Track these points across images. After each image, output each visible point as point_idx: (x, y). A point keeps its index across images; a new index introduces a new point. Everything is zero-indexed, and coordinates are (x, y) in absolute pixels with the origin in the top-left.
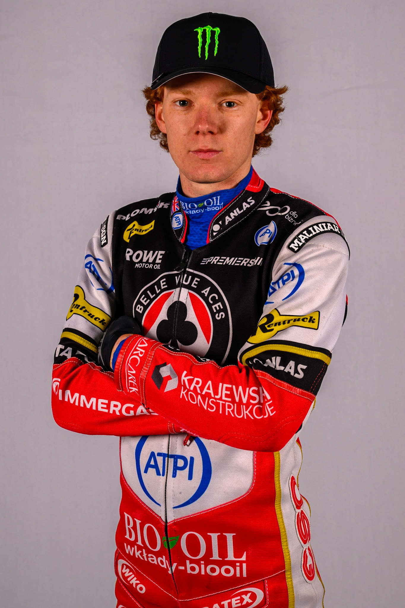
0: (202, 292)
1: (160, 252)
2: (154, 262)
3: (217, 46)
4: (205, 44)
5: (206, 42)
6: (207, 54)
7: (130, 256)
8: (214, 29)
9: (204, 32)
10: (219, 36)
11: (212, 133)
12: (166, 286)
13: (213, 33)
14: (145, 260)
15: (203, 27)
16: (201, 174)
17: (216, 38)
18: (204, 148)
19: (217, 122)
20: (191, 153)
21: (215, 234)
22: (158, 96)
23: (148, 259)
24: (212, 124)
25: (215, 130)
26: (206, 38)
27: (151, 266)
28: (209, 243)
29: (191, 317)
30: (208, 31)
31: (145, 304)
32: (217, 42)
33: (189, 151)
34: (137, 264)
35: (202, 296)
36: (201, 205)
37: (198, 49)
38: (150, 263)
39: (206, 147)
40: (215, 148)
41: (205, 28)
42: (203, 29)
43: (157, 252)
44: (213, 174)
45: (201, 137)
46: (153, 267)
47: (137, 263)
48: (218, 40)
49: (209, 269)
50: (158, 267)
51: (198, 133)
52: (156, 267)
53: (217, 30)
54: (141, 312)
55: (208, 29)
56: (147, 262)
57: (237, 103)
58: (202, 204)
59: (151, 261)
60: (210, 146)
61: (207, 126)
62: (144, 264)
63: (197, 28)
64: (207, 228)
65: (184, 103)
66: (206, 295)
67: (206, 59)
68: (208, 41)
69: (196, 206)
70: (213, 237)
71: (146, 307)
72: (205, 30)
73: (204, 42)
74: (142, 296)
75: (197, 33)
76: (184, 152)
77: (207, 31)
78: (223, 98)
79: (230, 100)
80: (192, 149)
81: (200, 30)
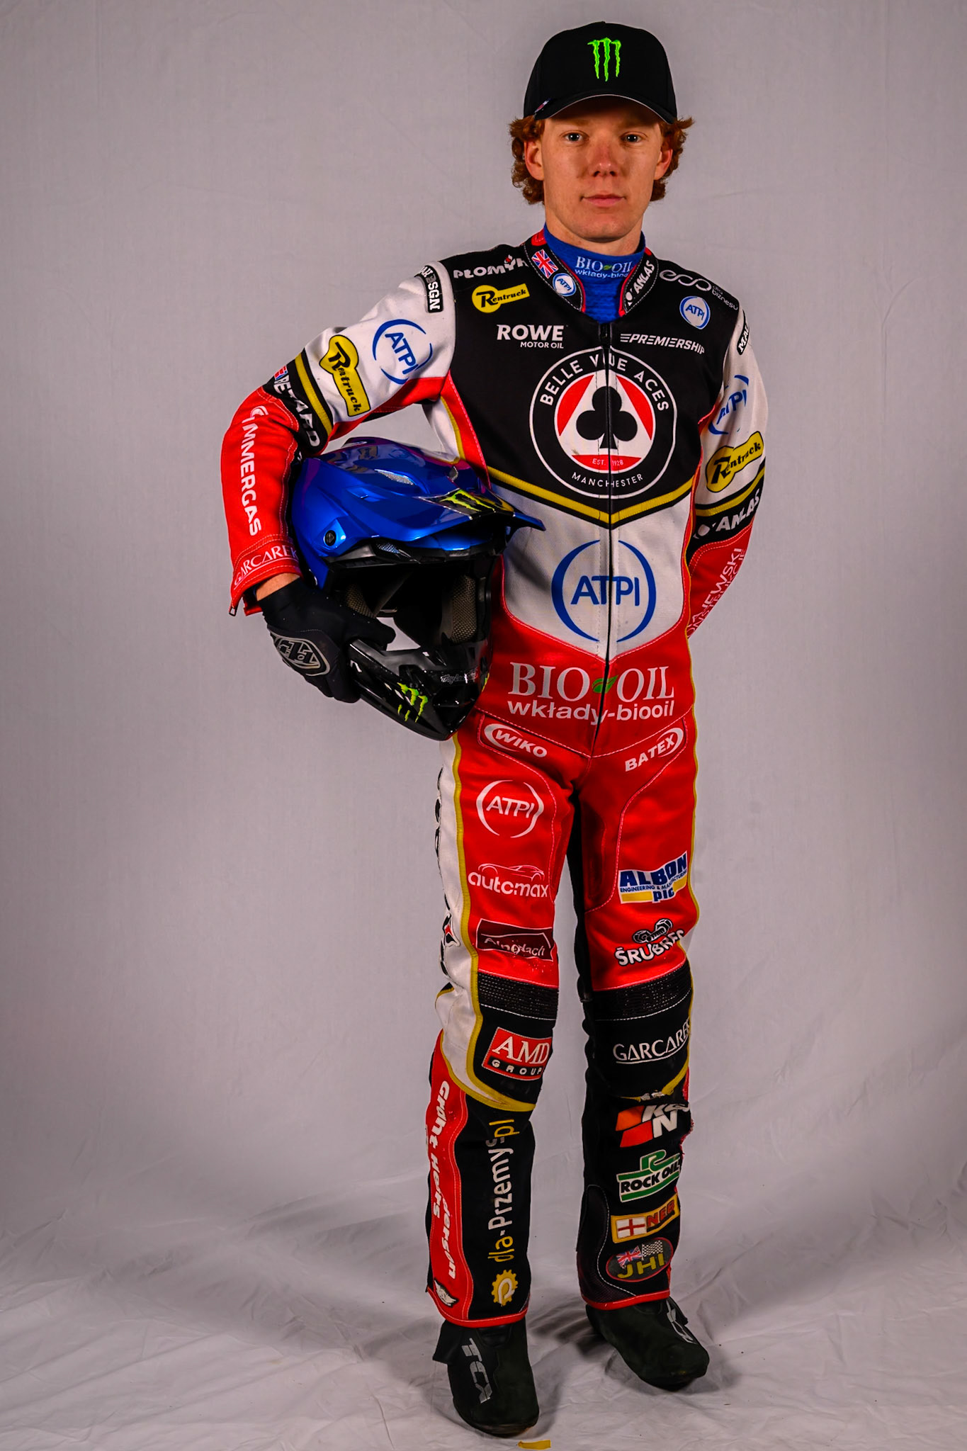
0: (636, 376)
1: (556, 328)
2: (549, 339)
3: (618, 65)
4: (604, 62)
5: (605, 58)
6: (607, 74)
7: (508, 334)
8: (613, 43)
9: (601, 47)
10: (620, 51)
11: (613, 174)
12: (581, 370)
13: (613, 47)
14: (535, 337)
15: (599, 40)
16: (597, 227)
17: (617, 54)
18: (604, 194)
19: (621, 162)
20: (584, 200)
21: (630, 304)
22: (535, 131)
23: (539, 336)
24: (614, 162)
25: (618, 171)
26: (604, 53)
27: (547, 345)
28: (624, 315)
29: (627, 406)
30: (607, 45)
31: (555, 393)
32: (618, 59)
33: (582, 198)
34: (522, 343)
35: (637, 381)
36: (607, 267)
37: (594, 69)
38: (544, 342)
39: (605, 191)
40: (618, 193)
41: (602, 41)
42: (599, 42)
43: (549, 328)
44: (612, 228)
45: (599, 179)
46: (549, 346)
47: (524, 341)
48: (620, 56)
49: (634, 348)
50: (560, 346)
51: (596, 174)
52: (554, 345)
53: (618, 44)
54: (551, 403)
55: (607, 42)
56: (539, 339)
57: (640, 137)
58: (610, 267)
59: (544, 337)
60: (611, 191)
61: (610, 165)
62: (536, 343)
63: (592, 41)
64: (618, 297)
65: (574, 137)
66: (641, 381)
67: (606, 80)
68: (607, 58)
69: (602, 266)
70: (629, 307)
71: (556, 398)
72: (602, 44)
73: (602, 60)
74: (547, 383)
75: (592, 47)
76: (575, 201)
77: (605, 45)
78: (626, 131)
79: (634, 133)
80: (587, 195)
81: (595, 44)
